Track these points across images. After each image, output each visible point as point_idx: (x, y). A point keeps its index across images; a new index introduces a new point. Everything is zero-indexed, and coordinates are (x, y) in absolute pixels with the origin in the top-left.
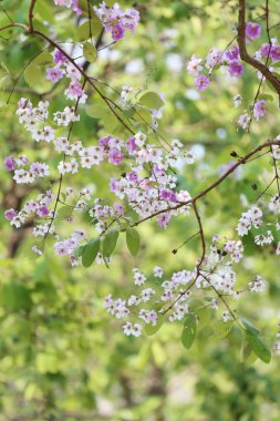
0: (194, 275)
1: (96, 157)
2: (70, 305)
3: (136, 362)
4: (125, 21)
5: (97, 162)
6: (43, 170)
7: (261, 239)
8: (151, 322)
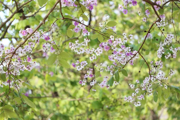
0: (150, 78)
1: (100, 51)
2: (115, 101)
3: (144, 111)
4: (92, 3)
5: (101, 53)
6: (85, 63)
7: (167, 56)
8: (142, 99)
